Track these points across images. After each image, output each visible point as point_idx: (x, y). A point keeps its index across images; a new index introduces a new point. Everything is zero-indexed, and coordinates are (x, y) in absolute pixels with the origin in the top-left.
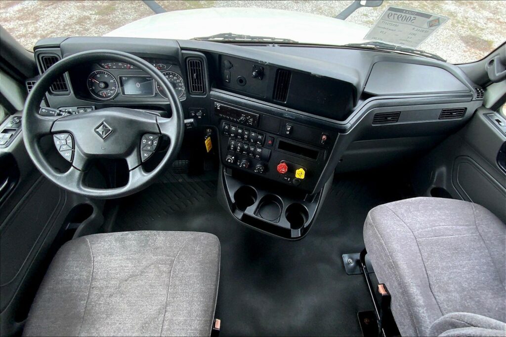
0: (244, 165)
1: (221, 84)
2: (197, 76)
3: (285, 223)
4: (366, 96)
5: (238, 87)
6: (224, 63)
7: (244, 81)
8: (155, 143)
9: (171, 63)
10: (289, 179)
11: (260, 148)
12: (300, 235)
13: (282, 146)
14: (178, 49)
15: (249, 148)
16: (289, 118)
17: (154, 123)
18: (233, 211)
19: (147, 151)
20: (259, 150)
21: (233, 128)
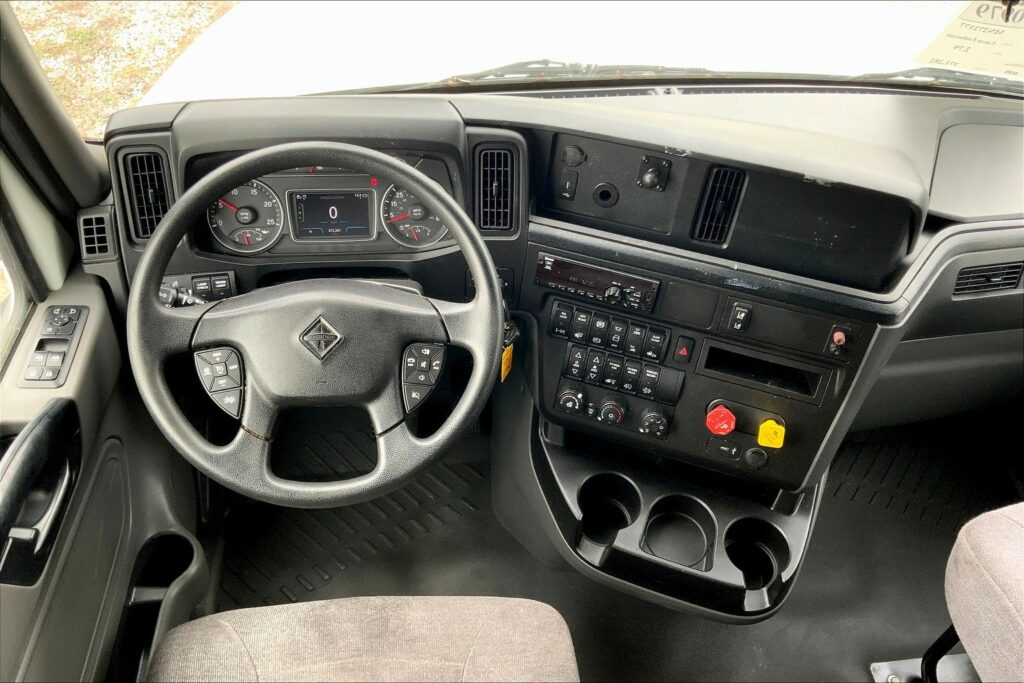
0: (611, 416)
1: (547, 203)
2: (499, 186)
3: (727, 572)
4: (937, 223)
5: (595, 210)
6: (565, 153)
7: (612, 194)
8: (437, 365)
9: (422, 154)
10: (734, 450)
11: (654, 368)
12: (768, 605)
13: (718, 360)
14: (458, 123)
15: (623, 369)
16: (742, 289)
17: (434, 317)
18: (575, 544)
19: (417, 384)
20: (651, 374)
21: (582, 318)
